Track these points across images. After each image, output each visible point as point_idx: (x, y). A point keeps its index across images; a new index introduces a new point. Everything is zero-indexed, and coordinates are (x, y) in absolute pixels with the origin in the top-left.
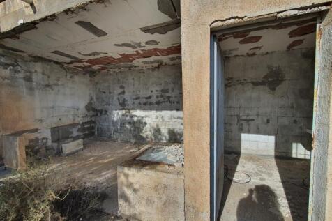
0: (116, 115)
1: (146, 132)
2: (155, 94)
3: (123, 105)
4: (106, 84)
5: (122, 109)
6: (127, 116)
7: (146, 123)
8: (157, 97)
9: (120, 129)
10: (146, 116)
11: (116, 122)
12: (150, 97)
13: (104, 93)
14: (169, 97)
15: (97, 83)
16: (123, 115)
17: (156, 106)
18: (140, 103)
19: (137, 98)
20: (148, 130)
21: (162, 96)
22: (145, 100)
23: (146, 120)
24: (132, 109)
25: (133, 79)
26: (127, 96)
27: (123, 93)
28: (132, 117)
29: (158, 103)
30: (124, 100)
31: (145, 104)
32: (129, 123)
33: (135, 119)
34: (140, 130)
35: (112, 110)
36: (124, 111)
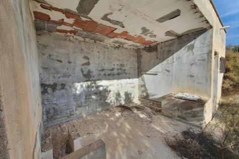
0: (79, 88)
1: (110, 98)
2: (116, 67)
3: (88, 76)
4: (63, 51)
5: (87, 81)
6: (93, 87)
7: (110, 91)
8: (118, 69)
9: (85, 102)
10: (111, 85)
11: (80, 95)
12: (113, 69)
13: (60, 61)
14: (125, 70)
15: (45, 47)
16: (88, 87)
17: (117, 76)
18: (105, 75)
19: (103, 70)
20: (112, 96)
21: (121, 69)
22: (109, 72)
23: (110, 88)
24: (98, 80)
25: (99, 52)
26: (92, 67)
27: (88, 64)
28: (98, 87)
29: (118, 74)
30: (89, 71)
31: (109, 75)
32: (96, 94)
33: (101, 89)
34: (105, 98)
35: (73, 82)
36: (89, 83)
